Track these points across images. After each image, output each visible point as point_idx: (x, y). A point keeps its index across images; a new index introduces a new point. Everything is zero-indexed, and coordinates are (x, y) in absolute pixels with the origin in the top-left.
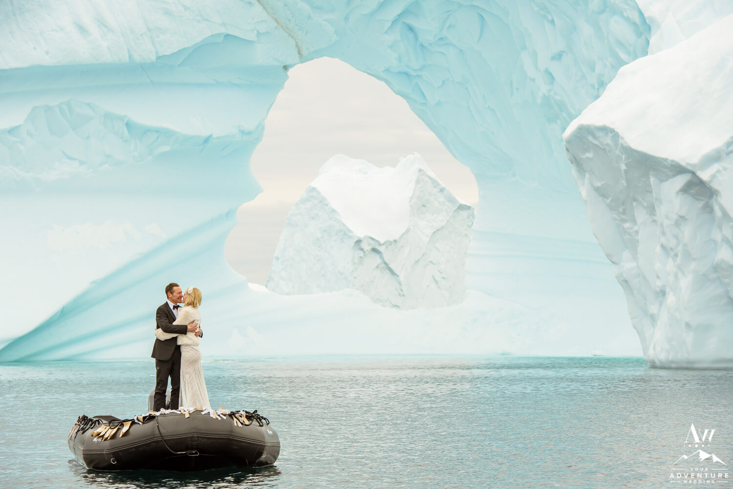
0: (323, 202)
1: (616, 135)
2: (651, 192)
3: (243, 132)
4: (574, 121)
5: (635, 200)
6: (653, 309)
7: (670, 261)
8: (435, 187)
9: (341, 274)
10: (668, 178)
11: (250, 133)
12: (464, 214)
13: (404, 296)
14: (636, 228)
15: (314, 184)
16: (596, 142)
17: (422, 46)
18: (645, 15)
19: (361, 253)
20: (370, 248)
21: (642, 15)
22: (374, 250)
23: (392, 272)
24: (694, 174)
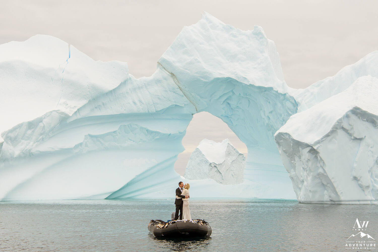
0: (200, 152)
1: (289, 135)
2: (300, 152)
3: (180, 133)
4: (277, 131)
5: (295, 154)
6: (300, 186)
7: (305, 172)
8: (233, 148)
9: (205, 173)
10: (305, 148)
11: (182, 133)
12: (241, 156)
13: (224, 180)
14: (295, 162)
15: (198, 147)
16: (284, 137)
17: (232, 109)
18: (296, 101)
19: (211, 168)
20: (214, 166)
21: (295, 101)
22: (215, 166)
23: (220, 173)
24: (312, 147)
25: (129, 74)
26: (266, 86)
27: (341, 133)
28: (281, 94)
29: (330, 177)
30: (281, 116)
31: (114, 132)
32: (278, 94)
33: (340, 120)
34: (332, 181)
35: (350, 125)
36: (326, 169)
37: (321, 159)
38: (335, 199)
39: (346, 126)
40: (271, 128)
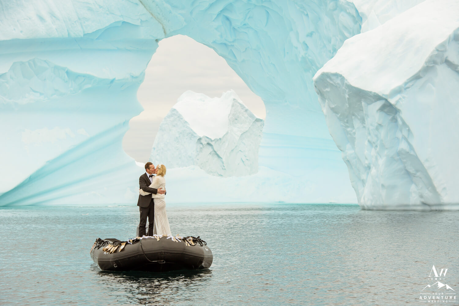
0: (180, 117)
1: (343, 79)
2: (363, 111)
3: (132, 77)
4: (319, 70)
5: (353, 115)
6: (364, 177)
7: (373, 149)
8: (242, 109)
9: (190, 157)
10: (372, 102)
11: (136, 77)
12: (259, 124)
13: (225, 169)
14: (354, 131)
15: (174, 107)
16: (331, 82)
17: (234, 28)
18: (360, 11)
19: (201, 146)
20: (206, 143)
21: (357, 11)
22: (209, 144)
23: (219, 157)
24: (387, 100)
30: (330, 42)
36: (414, 143)
37: (404, 123)
38: (432, 201)
39: (454, 58)
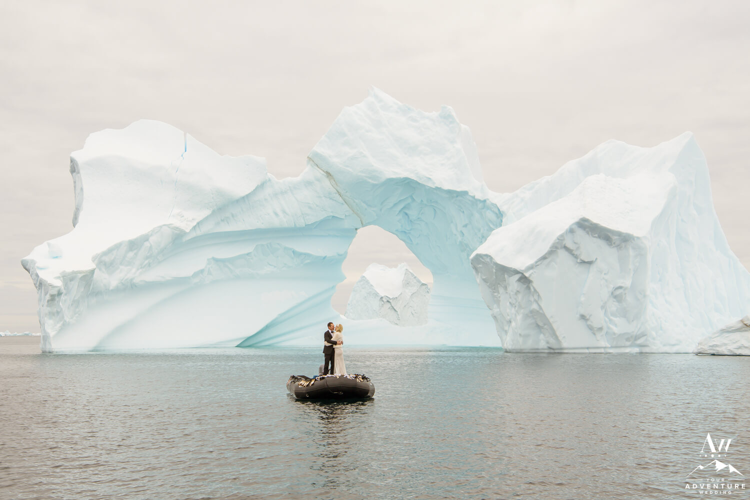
0: (367, 282)
1: (491, 258)
2: (505, 281)
3: (339, 255)
4: (474, 252)
5: (499, 284)
6: (506, 328)
7: (513, 309)
8: (413, 276)
9: (375, 311)
10: (512, 275)
11: (341, 255)
12: (424, 287)
13: (400, 320)
14: (499, 295)
15: (364, 275)
16: (483, 260)
17: (411, 221)
18: (501, 210)
19: (383, 303)
20: (386, 300)
21: (499, 210)
22: (388, 301)
23: (396, 311)
24: (523, 274)
25: (268, 174)
26: (459, 190)
27: (562, 253)
28: (480, 200)
29: (548, 316)
30: (480, 231)
31: (248, 254)
32: (475, 201)
33: (562, 236)
34: (551, 320)
35: (575, 243)
36: (542, 305)
37: (535, 290)
38: (555, 347)
39: (569, 244)
40: (465, 248)
